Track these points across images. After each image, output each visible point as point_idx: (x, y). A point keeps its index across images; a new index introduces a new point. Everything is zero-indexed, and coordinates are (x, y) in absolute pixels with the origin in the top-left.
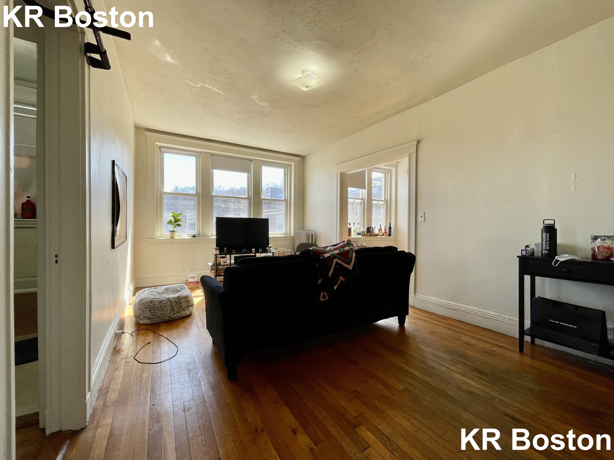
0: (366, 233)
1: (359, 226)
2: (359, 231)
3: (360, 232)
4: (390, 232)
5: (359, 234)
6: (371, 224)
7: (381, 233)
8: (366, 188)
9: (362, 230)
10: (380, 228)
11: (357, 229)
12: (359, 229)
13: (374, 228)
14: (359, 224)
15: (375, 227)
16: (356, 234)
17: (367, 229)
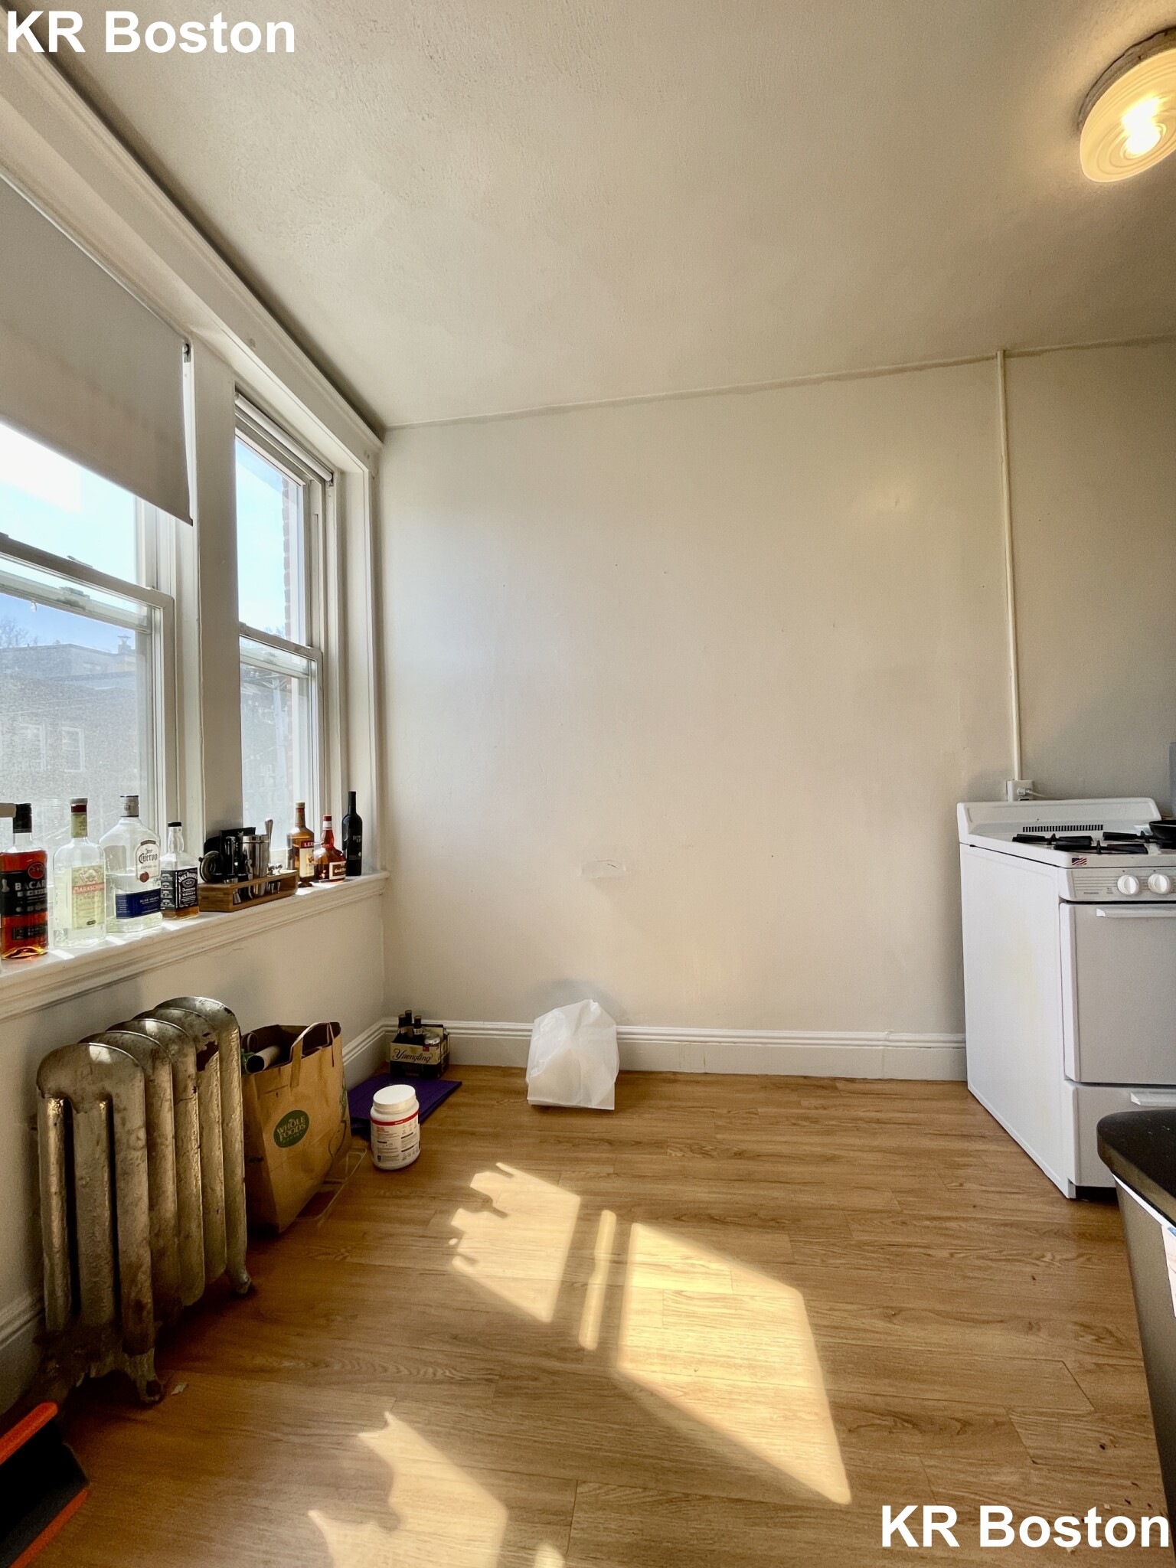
0: (200, 881)
1: (133, 832)
2: (144, 877)
3: (150, 886)
4: (353, 845)
5: (135, 905)
6: (237, 809)
7: (311, 860)
8: (193, 513)
9: (168, 860)
10: (295, 830)
11: (114, 854)
12: (142, 858)
13: (260, 831)
14: (132, 810)
15: (269, 825)
16: (104, 906)
17: (208, 847)
